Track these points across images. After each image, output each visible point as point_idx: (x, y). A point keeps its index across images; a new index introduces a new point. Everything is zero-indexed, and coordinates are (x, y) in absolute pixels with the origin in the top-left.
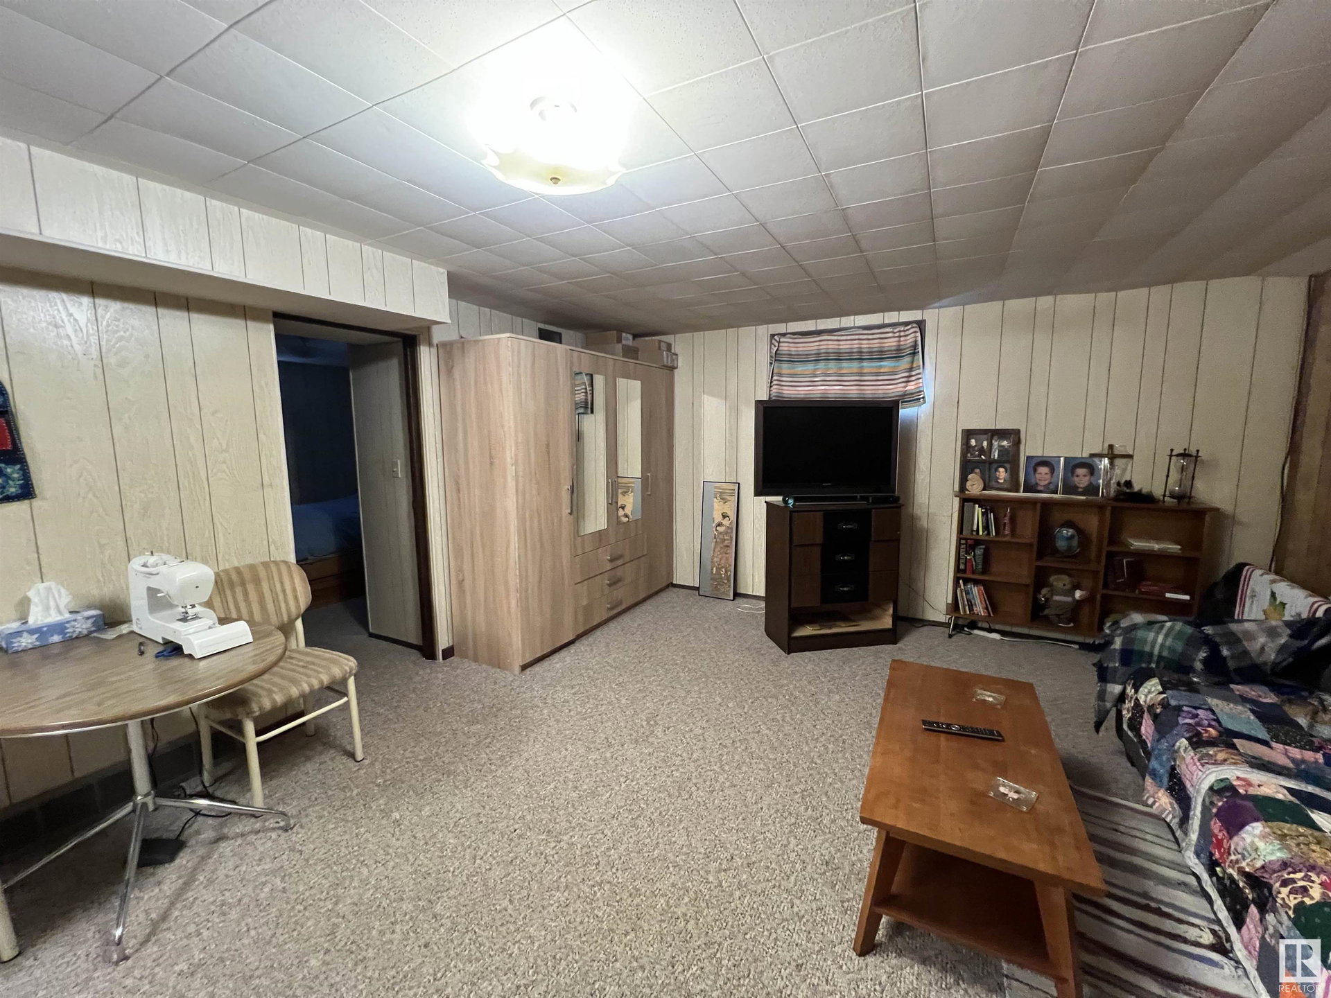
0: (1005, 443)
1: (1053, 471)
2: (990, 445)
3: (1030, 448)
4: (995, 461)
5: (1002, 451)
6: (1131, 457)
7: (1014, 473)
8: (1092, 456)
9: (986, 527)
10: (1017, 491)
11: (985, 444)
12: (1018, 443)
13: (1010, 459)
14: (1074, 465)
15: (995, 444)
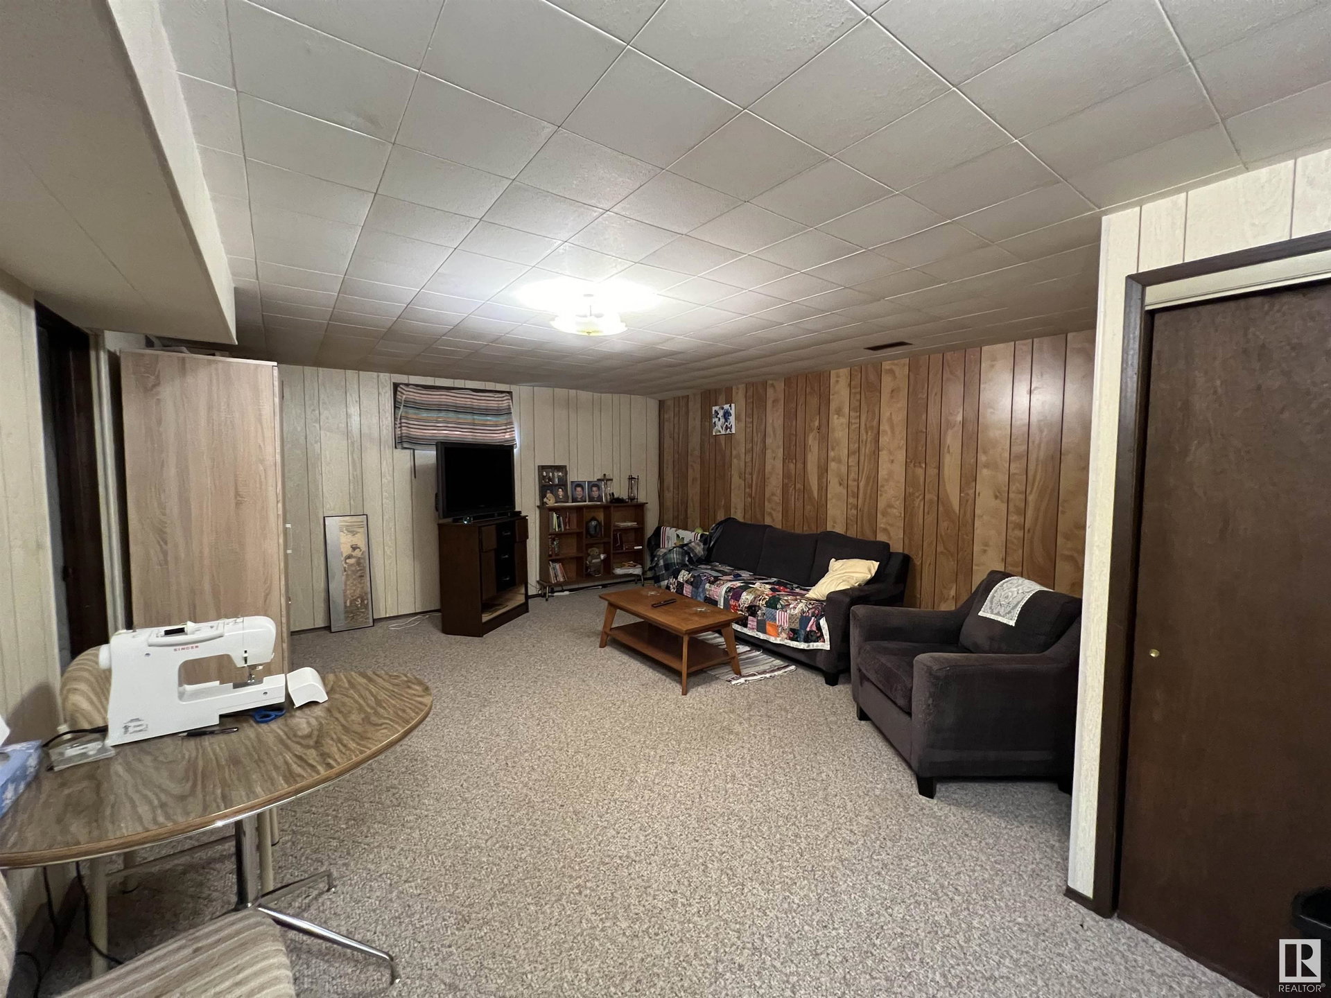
0: (560, 474)
1: (583, 489)
2: (553, 475)
3: (573, 477)
4: (556, 485)
5: (559, 478)
6: (612, 480)
7: (565, 491)
8: (599, 480)
9: (559, 526)
10: (567, 502)
11: (551, 474)
12: (566, 474)
13: (563, 484)
14: (593, 485)
15: (556, 474)
